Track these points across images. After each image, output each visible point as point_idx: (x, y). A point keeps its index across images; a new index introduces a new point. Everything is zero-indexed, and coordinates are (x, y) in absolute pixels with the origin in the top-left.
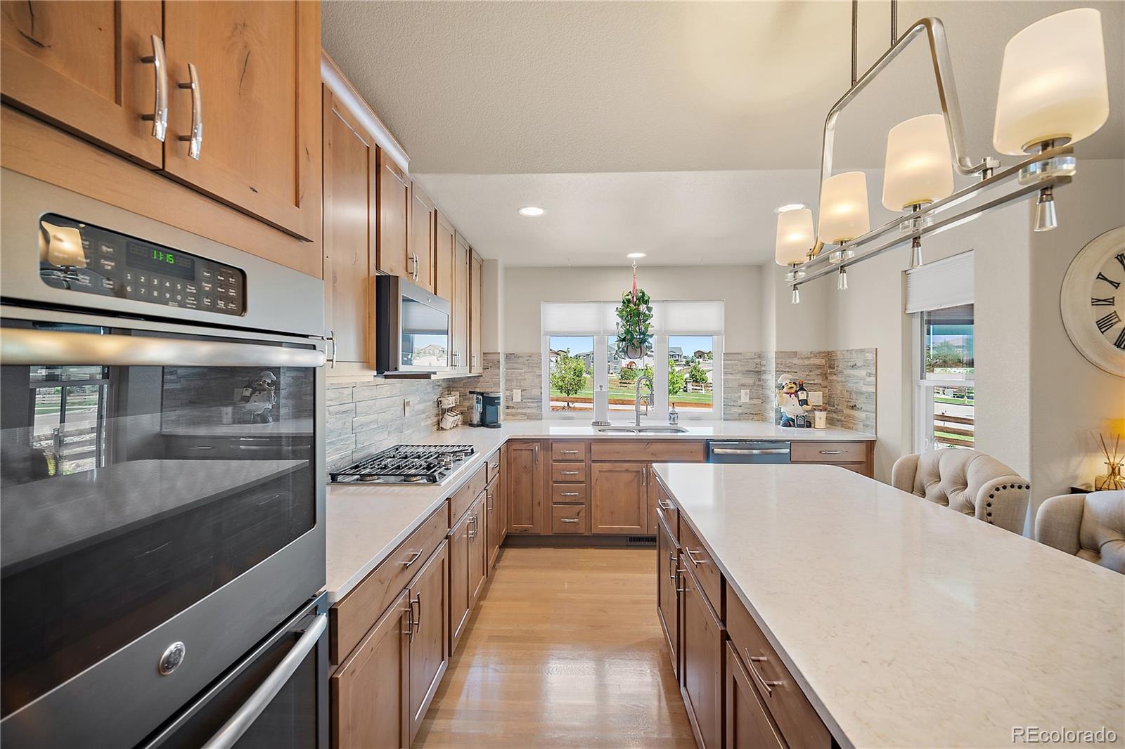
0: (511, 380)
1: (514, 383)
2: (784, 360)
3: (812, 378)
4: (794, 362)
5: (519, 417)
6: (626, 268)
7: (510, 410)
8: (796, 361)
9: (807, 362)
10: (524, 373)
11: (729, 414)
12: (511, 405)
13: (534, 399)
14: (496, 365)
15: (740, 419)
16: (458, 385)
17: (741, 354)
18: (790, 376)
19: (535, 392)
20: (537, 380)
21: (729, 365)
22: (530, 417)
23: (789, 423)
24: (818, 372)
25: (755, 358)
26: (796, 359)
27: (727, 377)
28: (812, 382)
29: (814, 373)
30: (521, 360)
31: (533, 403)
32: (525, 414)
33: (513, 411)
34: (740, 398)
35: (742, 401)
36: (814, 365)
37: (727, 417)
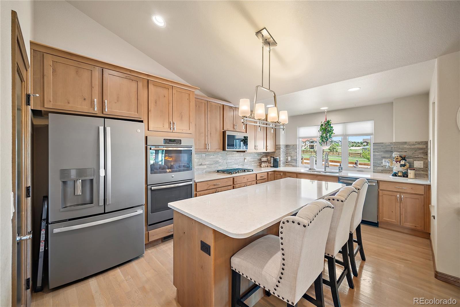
0: (287, 154)
1: (288, 155)
2: (399, 146)
3: (416, 154)
4: (404, 147)
5: (290, 166)
6: (323, 113)
7: (287, 163)
8: (406, 146)
9: (413, 147)
10: (292, 151)
11: (375, 170)
12: (288, 162)
13: (294, 160)
14: (279, 148)
15: (382, 173)
16: (269, 155)
17: (383, 143)
18: (398, 153)
19: (295, 158)
20: (296, 154)
21: (376, 148)
22: (293, 166)
23: (395, 175)
24: (421, 151)
25: (391, 145)
26: (406, 145)
27: (375, 154)
28: (417, 156)
29: (418, 152)
30: (290, 147)
31: (294, 161)
32: (292, 165)
33: (288, 164)
34: (382, 163)
35: (383, 164)
36: (418, 148)
37: (375, 171)
